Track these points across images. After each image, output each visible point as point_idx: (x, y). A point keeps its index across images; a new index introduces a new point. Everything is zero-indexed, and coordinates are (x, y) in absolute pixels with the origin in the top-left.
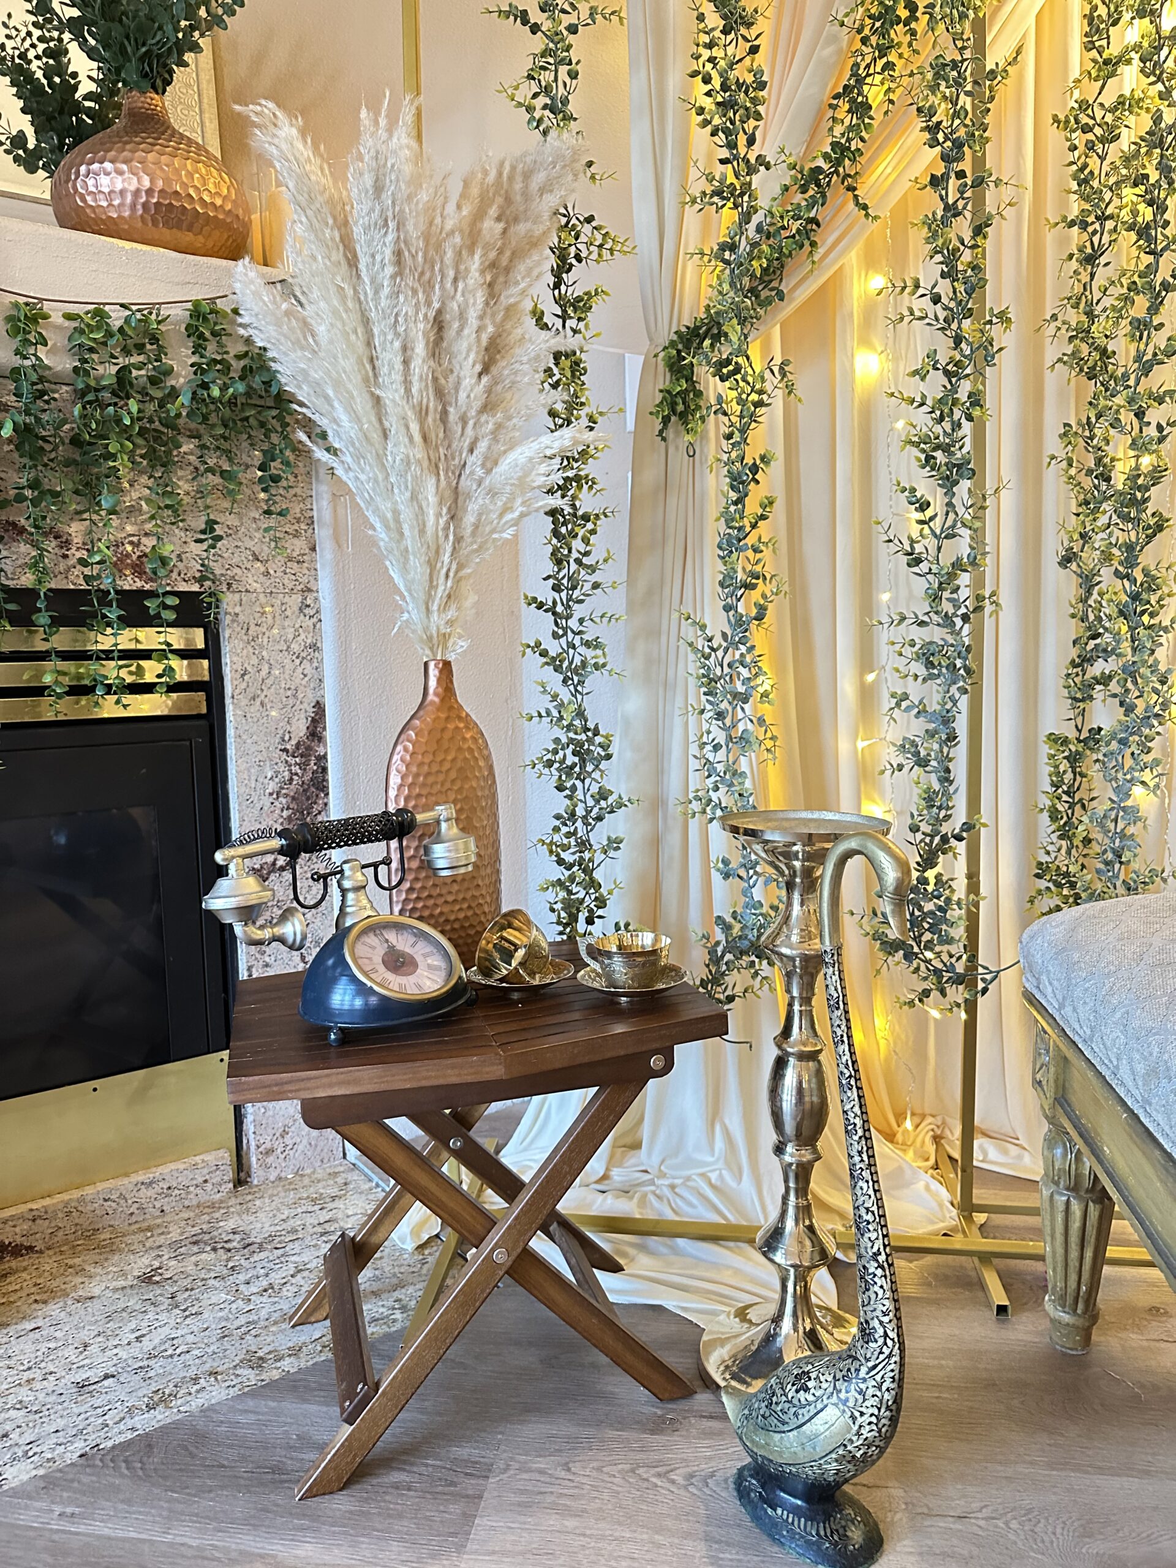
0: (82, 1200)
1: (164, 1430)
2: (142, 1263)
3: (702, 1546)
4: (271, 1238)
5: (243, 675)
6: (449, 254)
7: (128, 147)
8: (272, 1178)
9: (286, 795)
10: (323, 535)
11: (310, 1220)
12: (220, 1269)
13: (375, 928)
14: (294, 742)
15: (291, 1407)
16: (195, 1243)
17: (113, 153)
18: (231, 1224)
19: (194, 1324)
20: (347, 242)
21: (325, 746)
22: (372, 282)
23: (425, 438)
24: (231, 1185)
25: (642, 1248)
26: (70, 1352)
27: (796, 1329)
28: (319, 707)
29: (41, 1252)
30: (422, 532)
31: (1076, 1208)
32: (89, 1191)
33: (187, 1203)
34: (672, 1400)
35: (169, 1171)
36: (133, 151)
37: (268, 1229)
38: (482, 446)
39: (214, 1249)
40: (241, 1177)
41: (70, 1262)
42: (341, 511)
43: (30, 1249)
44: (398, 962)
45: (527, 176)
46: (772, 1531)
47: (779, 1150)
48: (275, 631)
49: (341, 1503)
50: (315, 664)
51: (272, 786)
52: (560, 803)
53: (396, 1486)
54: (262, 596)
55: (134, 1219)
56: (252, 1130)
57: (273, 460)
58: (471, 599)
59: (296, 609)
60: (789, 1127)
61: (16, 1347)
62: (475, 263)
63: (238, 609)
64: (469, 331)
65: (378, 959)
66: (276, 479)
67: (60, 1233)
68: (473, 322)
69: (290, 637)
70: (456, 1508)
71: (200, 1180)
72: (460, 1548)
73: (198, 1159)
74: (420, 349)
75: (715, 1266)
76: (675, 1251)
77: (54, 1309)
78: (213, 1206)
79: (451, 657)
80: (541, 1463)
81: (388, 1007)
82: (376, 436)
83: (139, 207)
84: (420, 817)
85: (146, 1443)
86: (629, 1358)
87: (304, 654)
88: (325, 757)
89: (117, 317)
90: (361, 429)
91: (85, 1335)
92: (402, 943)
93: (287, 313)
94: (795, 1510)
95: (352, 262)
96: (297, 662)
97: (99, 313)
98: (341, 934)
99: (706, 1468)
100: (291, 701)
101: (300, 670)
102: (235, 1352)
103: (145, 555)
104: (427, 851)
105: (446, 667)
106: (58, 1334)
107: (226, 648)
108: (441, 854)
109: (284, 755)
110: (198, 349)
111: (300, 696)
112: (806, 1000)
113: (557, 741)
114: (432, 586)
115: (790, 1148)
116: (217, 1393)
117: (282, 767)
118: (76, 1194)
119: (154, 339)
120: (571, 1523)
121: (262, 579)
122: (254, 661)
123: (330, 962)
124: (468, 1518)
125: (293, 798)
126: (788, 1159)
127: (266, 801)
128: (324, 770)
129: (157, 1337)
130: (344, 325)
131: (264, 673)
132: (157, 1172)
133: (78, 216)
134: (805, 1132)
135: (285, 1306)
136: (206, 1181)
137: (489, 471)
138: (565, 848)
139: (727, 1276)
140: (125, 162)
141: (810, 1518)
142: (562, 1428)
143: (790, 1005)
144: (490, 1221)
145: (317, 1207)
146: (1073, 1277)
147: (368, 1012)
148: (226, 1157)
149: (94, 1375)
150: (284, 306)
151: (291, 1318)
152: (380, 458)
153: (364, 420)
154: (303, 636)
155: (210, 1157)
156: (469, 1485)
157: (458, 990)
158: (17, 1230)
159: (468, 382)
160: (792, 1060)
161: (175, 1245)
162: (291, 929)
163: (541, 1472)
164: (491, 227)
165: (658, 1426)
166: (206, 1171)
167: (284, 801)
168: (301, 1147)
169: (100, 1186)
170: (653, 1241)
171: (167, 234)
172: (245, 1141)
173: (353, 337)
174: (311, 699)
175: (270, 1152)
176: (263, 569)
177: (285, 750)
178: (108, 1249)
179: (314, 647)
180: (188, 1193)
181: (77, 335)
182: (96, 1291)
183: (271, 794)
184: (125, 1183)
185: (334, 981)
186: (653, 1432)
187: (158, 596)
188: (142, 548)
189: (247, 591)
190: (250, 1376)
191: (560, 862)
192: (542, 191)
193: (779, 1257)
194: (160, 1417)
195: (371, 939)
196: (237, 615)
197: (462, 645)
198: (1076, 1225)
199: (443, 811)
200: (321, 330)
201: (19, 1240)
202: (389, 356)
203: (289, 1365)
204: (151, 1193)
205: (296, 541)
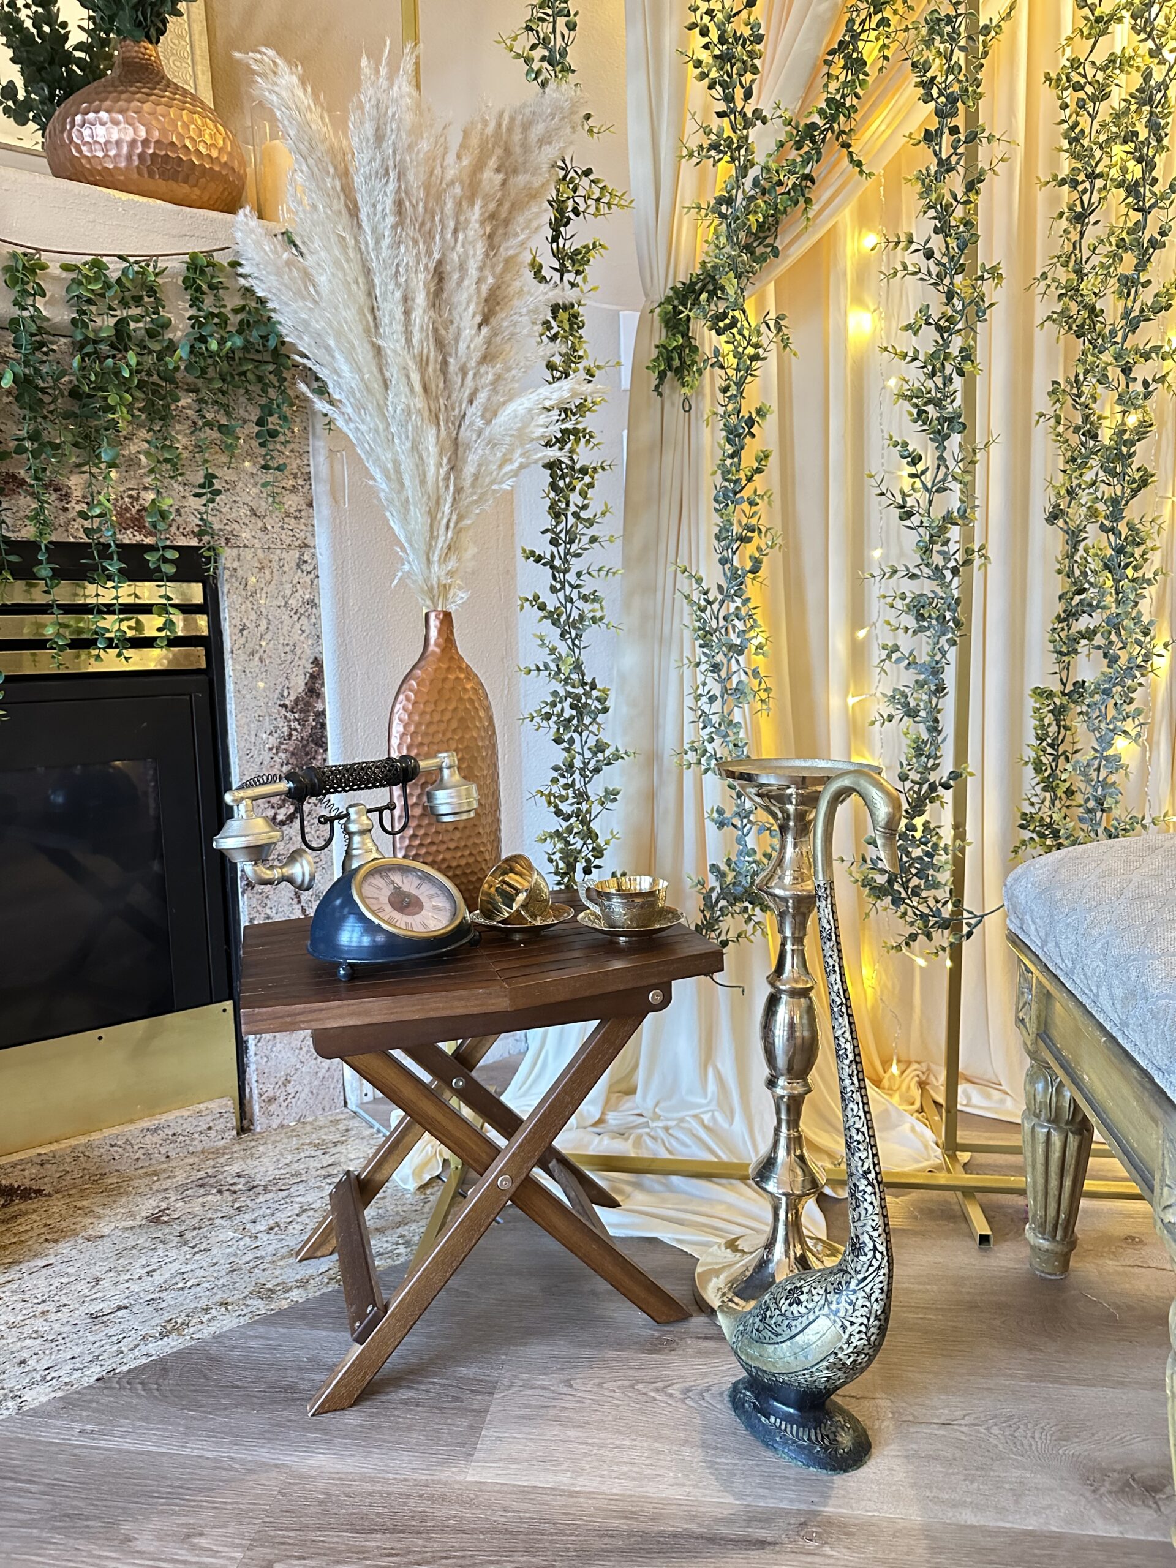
0: (89, 1145)
1: (178, 1356)
2: (150, 1205)
3: (699, 1453)
4: (275, 1181)
5: (242, 630)
6: (450, 205)
7: (123, 96)
8: (275, 1126)
9: (286, 751)
10: (320, 490)
11: (313, 1164)
12: (226, 1209)
13: (380, 870)
14: (292, 698)
15: (302, 1333)
16: (201, 1186)
17: (108, 103)
18: (235, 1169)
19: (203, 1259)
20: (348, 191)
21: (324, 702)
22: (374, 231)
23: (425, 389)
24: (234, 1132)
25: (638, 1186)
26: (83, 1287)
27: (787, 1255)
28: (317, 662)
29: (50, 1195)
30: (423, 482)
31: (1056, 1139)
32: (95, 1136)
33: (191, 1149)
34: (668, 1323)
35: (175, 1118)
36: (129, 101)
37: (272, 1173)
38: (482, 397)
39: (220, 1192)
40: (244, 1125)
41: (79, 1204)
42: (337, 467)
43: (39, 1192)
44: (404, 903)
45: (526, 127)
46: (766, 1438)
47: (771, 1083)
48: (272, 587)
49: (353, 1418)
50: (313, 620)
51: (273, 741)
52: (559, 756)
53: (405, 1403)
54: (260, 551)
55: (140, 1164)
56: (255, 1078)
57: (271, 415)
58: (472, 550)
59: (293, 564)
60: (781, 1062)
61: (29, 1282)
62: (475, 214)
63: (236, 564)
64: (469, 282)
65: (384, 899)
66: (273, 434)
67: (68, 1177)
68: (473, 272)
69: (288, 592)
70: (462, 1422)
71: (204, 1127)
72: (468, 1457)
73: (202, 1106)
74: (421, 299)
75: (709, 1201)
76: (671, 1189)
77: (65, 1248)
78: (218, 1152)
79: (452, 608)
80: (544, 1381)
81: (396, 944)
82: (376, 386)
83: (135, 158)
84: (423, 764)
85: (162, 1367)
86: (628, 1282)
87: (302, 610)
88: (323, 713)
89: (114, 270)
90: (362, 379)
91: (96, 1271)
92: (409, 885)
93: (288, 263)
94: (787, 1418)
95: (353, 212)
96: (295, 617)
97: (97, 264)
98: (348, 875)
99: (703, 1383)
100: (290, 657)
101: (298, 626)
102: (244, 1284)
103: (144, 509)
104: (430, 797)
105: (447, 618)
106: (69, 1270)
107: (225, 603)
108: (445, 802)
109: (283, 711)
110: (195, 302)
111: (298, 652)
112: (798, 940)
113: (555, 693)
114: (433, 537)
115: (782, 1081)
116: (227, 1322)
117: (281, 723)
118: (83, 1140)
119: (152, 291)
120: (573, 1434)
121: (260, 534)
122: (253, 616)
123: (338, 902)
124: (475, 1430)
125: (293, 754)
126: (780, 1091)
127: (266, 756)
128: (323, 726)
129: (167, 1272)
130: (345, 275)
131: (263, 628)
132: (163, 1119)
133: (73, 166)
134: (797, 1066)
135: (294, 1243)
136: (210, 1128)
137: (488, 422)
138: (563, 799)
139: (719, 1210)
140: (121, 112)
141: (802, 1425)
142: (562, 1348)
143: (783, 944)
144: (497, 1151)
145: (319, 1152)
146: (1053, 1205)
147: (375, 949)
148: (229, 1104)
149: (106, 1307)
150: (285, 256)
151: (298, 1253)
152: (381, 409)
153: (365, 370)
154: (300, 592)
155: (214, 1105)
156: (475, 1402)
157: (461, 930)
158: (26, 1173)
159: (468, 332)
160: (784, 997)
161: (182, 1188)
162: (299, 870)
163: (544, 1388)
164: (490, 178)
165: (655, 1346)
166: (209, 1118)
167: (283, 756)
168: (303, 1096)
169: (106, 1132)
170: (648, 1179)
171: (162, 185)
172: (247, 1090)
173: (354, 287)
174: (309, 655)
175: (271, 1100)
176: (260, 524)
177: (284, 706)
178: (115, 1192)
179: (313, 604)
180: (193, 1140)
181: (74, 286)
182: (106, 1231)
183: (270, 749)
184: (131, 1129)
185: (343, 919)
186: (651, 1352)
187: (157, 550)
188: (141, 502)
189: (245, 546)
190: (260, 1306)
191: (558, 813)
192: (541, 142)
193: (771, 1186)
194: (174, 1343)
195: (377, 881)
196: (235, 570)
197: (463, 596)
198: (1056, 1155)
199: (445, 758)
200: (322, 280)
201: (28, 1183)
202: (390, 307)
203: (296, 1295)
204: (156, 1139)
205: (293, 497)
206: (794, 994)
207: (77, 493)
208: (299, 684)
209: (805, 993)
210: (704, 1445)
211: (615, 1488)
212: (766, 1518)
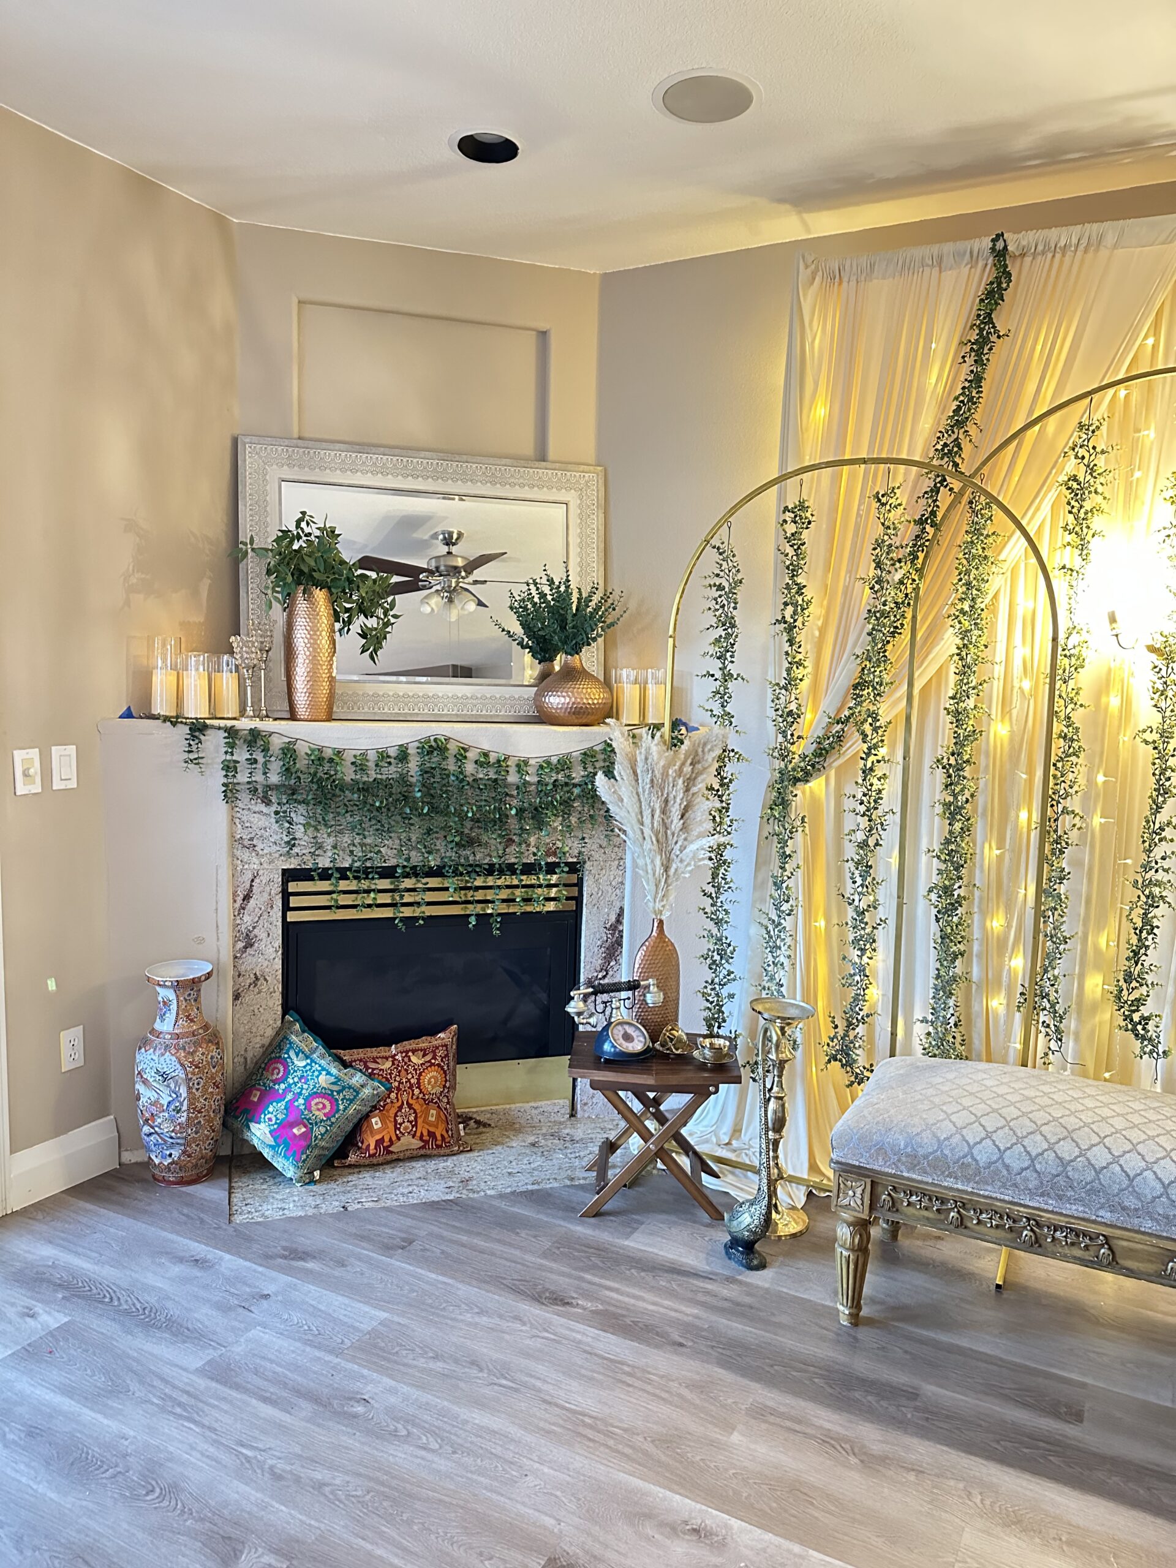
0: (510, 1109)
1: (538, 1190)
2: (532, 1139)
3: (706, 1255)
4: (582, 1139)
5: (591, 894)
6: (671, 779)
8: (586, 1116)
11: (599, 1136)
12: (560, 1147)
13: (621, 1024)
14: (609, 924)
15: (581, 1193)
16: (552, 1135)
18: (567, 1131)
19: (550, 1163)
20: (635, 773)
21: (623, 926)
23: (658, 841)
24: (568, 1116)
26: (506, 1163)
28: (622, 909)
29: (494, 1127)
30: (654, 874)
32: (513, 1106)
33: (549, 1119)
34: (715, 1220)
35: (544, 1104)
37: (582, 1136)
38: (680, 843)
39: (559, 1139)
40: (573, 1115)
41: (505, 1133)
43: (491, 1125)
44: (627, 1038)
45: (705, 744)
48: (606, 877)
49: (592, 1220)
50: (622, 891)
51: (599, 943)
52: (709, 975)
54: (601, 862)
55: (529, 1121)
56: (579, 1093)
58: (672, 898)
59: (615, 867)
61: (487, 1158)
62: (680, 781)
63: (591, 868)
64: (677, 806)
65: (620, 1036)
67: (501, 1121)
68: (678, 801)
69: (612, 879)
70: (629, 1230)
71: (556, 1111)
72: (627, 1238)
73: (556, 1101)
74: (658, 813)
77: (499, 1148)
78: (561, 1123)
79: (663, 918)
80: (662, 1225)
81: (623, 1054)
82: (641, 839)
84: (642, 983)
85: (532, 1192)
86: (700, 1199)
87: (617, 887)
88: (622, 931)
89: (554, 760)
90: (636, 832)
91: (511, 1158)
92: (630, 1030)
95: (636, 780)
96: (614, 890)
97: (548, 759)
98: (609, 1024)
100: (610, 906)
101: (615, 893)
102: (563, 1174)
103: (558, 848)
104: (645, 996)
105: (661, 922)
106: (501, 1156)
107: (585, 884)
108: (649, 998)
109: (605, 929)
111: (614, 904)
113: (709, 950)
114: (657, 893)
116: (556, 1185)
117: (604, 935)
118: (508, 1106)
119: (568, 767)
121: (602, 855)
123: (604, 1034)
124: (632, 1233)
125: (608, 950)
127: (596, 949)
128: (623, 937)
129: (536, 1164)
130: (632, 799)
131: (600, 894)
132: (539, 1104)
135: (584, 1164)
136: (558, 1112)
137: (681, 852)
138: (710, 995)
142: (673, 1218)
144: (652, 1135)
145: (603, 1132)
147: (616, 1054)
148: (567, 1103)
149: (514, 1171)
151: (585, 1167)
152: (642, 846)
153: (637, 829)
154: (617, 879)
155: (561, 1102)
156: (635, 1225)
157: (647, 1051)
158: (486, 1116)
159: (675, 821)
161: (544, 1135)
162: (593, 1020)
164: (687, 769)
166: (558, 1107)
167: (604, 950)
168: (599, 1105)
169: (517, 1105)
172: (576, 1098)
174: (618, 905)
175: (586, 1104)
176: (603, 851)
177: (605, 927)
178: (518, 1131)
179: (622, 883)
180: (551, 1115)
181: (539, 769)
182: (514, 1145)
183: (599, 946)
184: (527, 1106)
185: (605, 1041)
187: (561, 863)
188: (556, 846)
189: (596, 861)
190: (568, 1183)
191: (707, 1000)
192: (710, 750)
194: (536, 1187)
195: (619, 1027)
196: (591, 870)
197: (668, 914)
199: (651, 981)
202: (647, 813)
203: (582, 1182)
204: (536, 1112)
205: (618, 839)
206: (777, 1098)
207: (533, 844)
208: (613, 918)
209: (781, 1098)
210: (708, 1254)
211: (671, 1256)
212: (716, 1274)
